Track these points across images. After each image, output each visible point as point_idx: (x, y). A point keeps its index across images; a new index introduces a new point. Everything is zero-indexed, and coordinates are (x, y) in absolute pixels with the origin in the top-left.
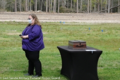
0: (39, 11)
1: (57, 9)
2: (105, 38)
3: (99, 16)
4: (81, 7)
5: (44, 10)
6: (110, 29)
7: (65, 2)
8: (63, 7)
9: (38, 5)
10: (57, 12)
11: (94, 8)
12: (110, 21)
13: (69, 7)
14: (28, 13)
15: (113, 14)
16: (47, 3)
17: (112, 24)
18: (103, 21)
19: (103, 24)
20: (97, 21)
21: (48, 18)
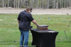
0: (10, 7)
1: (20, 6)
2: (50, 23)
3: (43, 10)
4: (33, 5)
5: (13, 7)
6: (51, 18)
7: (24, 3)
8: (23, 5)
9: (9, 4)
10: (20, 8)
11: (40, 6)
12: (50, 13)
13: (26, 5)
14: (4, 8)
15: (50, 9)
16: (14, 3)
17: (51, 15)
18: (46, 13)
19: (46, 15)
20: (43, 13)
21: (16, 11)
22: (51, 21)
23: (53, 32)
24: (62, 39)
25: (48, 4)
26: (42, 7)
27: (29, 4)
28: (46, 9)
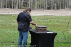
0: (8, 8)
1: (18, 7)
2: (48, 24)
4: (31, 6)
5: (11, 7)
6: (49, 18)
7: (23, 4)
8: (21, 6)
9: (7, 5)
10: (18, 9)
11: (38, 7)
12: (48, 14)
13: (25, 6)
14: (2, 9)
15: (49, 10)
16: (13, 4)
17: (50, 16)
18: (45, 14)
19: (45, 16)
20: (41, 14)
21: (14, 12)
22: (50, 22)
23: (51, 33)
24: (61, 40)
25: (46, 5)
26: (41, 8)
27: (27, 5)
28: (44, 10)
